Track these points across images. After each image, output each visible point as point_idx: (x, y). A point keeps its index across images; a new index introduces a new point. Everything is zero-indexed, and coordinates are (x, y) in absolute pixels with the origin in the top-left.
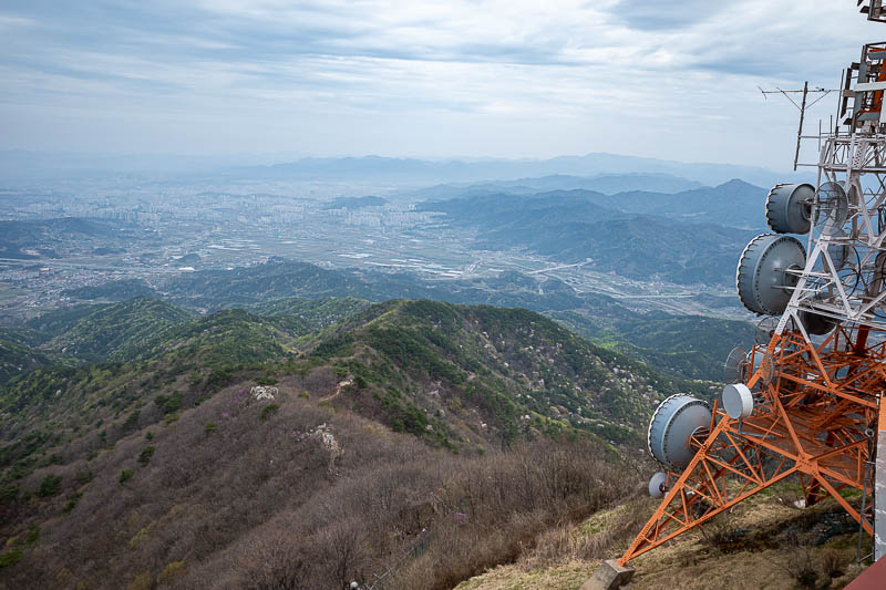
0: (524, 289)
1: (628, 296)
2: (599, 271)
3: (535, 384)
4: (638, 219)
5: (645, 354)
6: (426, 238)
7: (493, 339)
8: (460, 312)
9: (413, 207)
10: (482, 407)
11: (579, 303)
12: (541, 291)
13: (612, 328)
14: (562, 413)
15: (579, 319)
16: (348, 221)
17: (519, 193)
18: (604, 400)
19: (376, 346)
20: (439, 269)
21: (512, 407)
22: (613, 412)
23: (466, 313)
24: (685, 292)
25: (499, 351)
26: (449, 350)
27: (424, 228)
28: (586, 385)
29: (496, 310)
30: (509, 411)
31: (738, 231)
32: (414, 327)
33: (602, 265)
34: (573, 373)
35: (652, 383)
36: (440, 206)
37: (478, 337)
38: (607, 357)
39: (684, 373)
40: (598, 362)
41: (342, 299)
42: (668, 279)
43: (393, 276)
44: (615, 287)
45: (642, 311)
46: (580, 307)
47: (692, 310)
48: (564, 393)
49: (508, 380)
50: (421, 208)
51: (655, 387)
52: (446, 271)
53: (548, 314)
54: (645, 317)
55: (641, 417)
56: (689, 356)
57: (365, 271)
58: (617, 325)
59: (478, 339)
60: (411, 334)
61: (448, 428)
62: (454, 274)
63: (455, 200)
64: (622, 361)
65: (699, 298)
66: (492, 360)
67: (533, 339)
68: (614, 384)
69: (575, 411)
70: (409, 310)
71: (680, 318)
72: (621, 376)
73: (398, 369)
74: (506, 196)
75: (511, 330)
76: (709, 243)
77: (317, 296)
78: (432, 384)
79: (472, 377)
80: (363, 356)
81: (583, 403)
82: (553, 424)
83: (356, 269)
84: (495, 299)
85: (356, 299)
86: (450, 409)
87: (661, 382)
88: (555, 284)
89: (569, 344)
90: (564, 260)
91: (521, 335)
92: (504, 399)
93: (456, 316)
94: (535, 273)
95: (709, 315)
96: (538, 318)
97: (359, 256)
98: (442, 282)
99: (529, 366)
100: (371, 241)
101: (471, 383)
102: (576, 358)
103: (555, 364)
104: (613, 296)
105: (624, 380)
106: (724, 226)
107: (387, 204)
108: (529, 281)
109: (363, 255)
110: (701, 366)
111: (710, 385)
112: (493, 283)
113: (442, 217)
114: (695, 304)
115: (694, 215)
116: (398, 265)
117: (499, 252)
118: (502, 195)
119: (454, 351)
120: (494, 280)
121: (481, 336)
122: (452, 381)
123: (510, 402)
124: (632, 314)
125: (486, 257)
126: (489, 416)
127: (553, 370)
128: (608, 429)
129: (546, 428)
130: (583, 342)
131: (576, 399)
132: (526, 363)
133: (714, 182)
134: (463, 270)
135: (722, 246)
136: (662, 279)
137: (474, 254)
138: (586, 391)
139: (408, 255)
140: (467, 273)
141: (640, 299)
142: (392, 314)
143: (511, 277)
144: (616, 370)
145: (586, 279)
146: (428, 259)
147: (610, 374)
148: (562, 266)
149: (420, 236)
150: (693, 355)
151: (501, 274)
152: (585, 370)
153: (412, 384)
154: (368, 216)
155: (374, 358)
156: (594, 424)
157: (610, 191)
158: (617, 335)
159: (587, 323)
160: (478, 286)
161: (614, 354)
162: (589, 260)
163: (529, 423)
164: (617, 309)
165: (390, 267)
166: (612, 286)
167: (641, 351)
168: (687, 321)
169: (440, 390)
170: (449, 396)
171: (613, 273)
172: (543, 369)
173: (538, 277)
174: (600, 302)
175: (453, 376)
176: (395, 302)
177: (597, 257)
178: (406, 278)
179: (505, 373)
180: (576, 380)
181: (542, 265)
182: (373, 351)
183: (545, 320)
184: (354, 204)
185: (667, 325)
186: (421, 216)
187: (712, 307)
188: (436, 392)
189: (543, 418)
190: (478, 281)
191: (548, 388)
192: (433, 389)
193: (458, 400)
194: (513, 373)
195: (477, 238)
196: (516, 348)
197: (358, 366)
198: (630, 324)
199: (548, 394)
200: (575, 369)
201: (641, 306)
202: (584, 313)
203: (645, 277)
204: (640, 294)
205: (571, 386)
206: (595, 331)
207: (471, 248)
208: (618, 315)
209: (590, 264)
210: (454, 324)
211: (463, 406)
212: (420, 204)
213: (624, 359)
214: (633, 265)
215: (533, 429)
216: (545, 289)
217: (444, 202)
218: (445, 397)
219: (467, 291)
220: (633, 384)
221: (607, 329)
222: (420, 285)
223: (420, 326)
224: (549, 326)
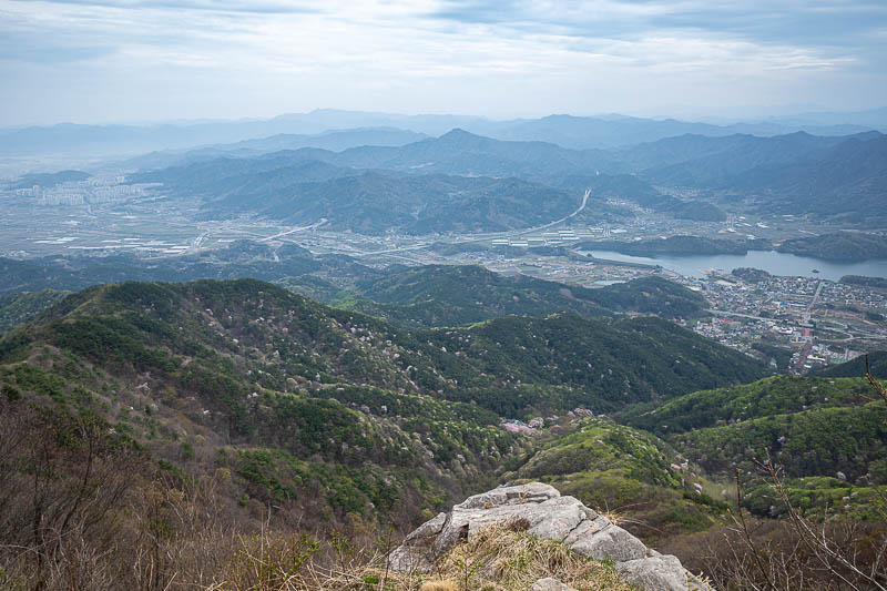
0: (259, 258)
1: (365, 253)
2: (334, 231)
3: (270, 357)
4: (368, 174)
5: (385, 309)
6: (142, 213)
7: (218, 315)
8: (177, 291)
9: (123, 179)
10: (202, 392)
11: (317, 266)
12: (276, 257)
13: (353, 288)
14: (300, 383)
15: (317, 282)
16: (43, 201)
17: (243, 156)
18: (344, 362)
19: (61, 344)
20: (159, 246)
21: (237, 387)
22: (355, 374)
23: (183, 290)
24: (420, 242)
25: (227, 327)
26: (162, 335)
27: (138, 201)
28: (325, 350)
29: (219, 284)
30: (233, 391)
31: (463, 178)
32: (117, 315)
33: (337, 225)
34: (309, 339)
35: (390, 338)
36: (155, 176)
37: (200, 316)
38: (343, 318)
39: (424, 322)
40: (334, 324)
41: (37, 293)
42: (403, 232)
43: (105, 260)
44: (352, 245)
45: (381, 267)
46: (318, 269)
47: (428, 260)
48: (302, 361)
49: (236, 359)
50: (132, 180)
51: (394, 341)
52: (169, 247)
53: (284, 282)
54: (384, 273)
55: (382, 373)
56: (428, 305)
57: (70, 258)
58: (357, 284)
59: (200, 317)
60: (111, 324)
61: (159, 424)
62: (178, 250)
63: (170, 169)
64: (359, 320)
65: (433, 248)
66: (219, 339)
67: (263, 309)
68: (353, 344)
69: (313, 379)
70: (113, 296)
71: (417, 269)
72: (359, 335)
73: (90, 366)
74: (228, 160)
75: (238, 303)
76: (439, 193)
77: (8, 292)
78: (139, 376)
79: (187, 361)
80: (39, 359)
81: (323, 369)
82: (284, 397)
83: (57, 257)
84: (226, 273)
85: (55, 291)
86: (164, 403)
87: (399, 335)
88: (290, 249)
89: (301, 309)
90: (296, 222)
91: (250, 307)
92: (226, 380)
93: (171, 296)
94: (268, 240)
95: (444, 263)
96: (266, 287)
97: (61, 241)
98: (165, 260)
99: (261, 339)
100: (74, 223)
101: (186, 368)
102: (309, 323)
103: (290, 333)
104: (351, 255)
105: (363, 339)
106: (450, 175)
107: (90, 179)
108: (263, 249)
109: (66, 239)
110: (439, 313)
111: (446, 331)
112: (224, 254)
113: (158, 189)
114: (430, 253)
115: (422, 166)
116: (111, 246)
117: (228, 222)
118: (225, 160)
119: (168, 335)
120: (223, 251)
121: (204, 314)
122: (161, 369)
123: (235, 381)
124: (373, 271)
125: (213, 228)
126: (212, 401)
127: (287, 340)
128: (348, 391)
129: (277, 403)
130: (316, 305)
131: (315, 366)
132: (257, 336)
133: (438, 132)
134: (189, 244)
135: (450, 194)
136: (398, 233)
137: (199, 225)
138: (324, 355)
139: (123, 233)
140: (195, 247)
141: (378, 255)
142: (92, 304)
143: (243, 246)
144: (353, 330)
145: (323, 240)
146: (147, 237)
147: (347, 335)
148: (297, 229)
149: (133, 212)
150: (432, 304)
151: (231, 245)
152: (321, 334)
153: (111, 380)
154: (67, 194)
155: (56, 358)
156: (334, 388)
157: (338, 148)
158: (358, 293)
159: (326, 285)
160: (206, 260)
161: (350, 314)
162: (324, 220)
163: (257, 400)
164: (357, 268)
165: (102, 250)
166: (349, 245)
167: (381, 307)
168: (422, 271)
169: (149, 381)
170: (161, 386)
171: (350, 231)
172: (277, 339)
173: (272, 244)
174: (338, 262)
175: (163, 364)
176: (96, 288)
177: (332, 216)
178: (122, 260)
179: (235, 350)
180: (314, 346)
181: (276, 230)
182: (56, 351)
183: (274, 287)
184: (48, 180)
185: (405, 278)
186: (133, 189)
187: (446, 254)
188: (145, 385)
189: (273, 393)
190: (205, 254)
191: (284, 359)
192: (140, 382)
193: (172, 390)
194: (244, 349)
195: (201, 208)
196: (245, 322)
197: (28, 371)
198: (370, 280)
199: (283, 366)
200: (311, 334)
201: (379, 262)
202: (323, 275)
203: (380, 232)
204: (377, 250)
205: (308, 354)
206: (334, 292)
207: (197, 219)
208: (357, 274)
209: (326, 223)
210: (171, 305)
211: (179, 396)
212: (131, 176)
213: (361, 317)
214: (368, 221)
215: (261, 406)
216: (281, 255)
217: (158, 172)
218: (156, 391)
219: (194, 267)
220: (372, 342)
221: (347, 289)
222: (139, 266)
223: (125, 312)
224: (279, 293)
